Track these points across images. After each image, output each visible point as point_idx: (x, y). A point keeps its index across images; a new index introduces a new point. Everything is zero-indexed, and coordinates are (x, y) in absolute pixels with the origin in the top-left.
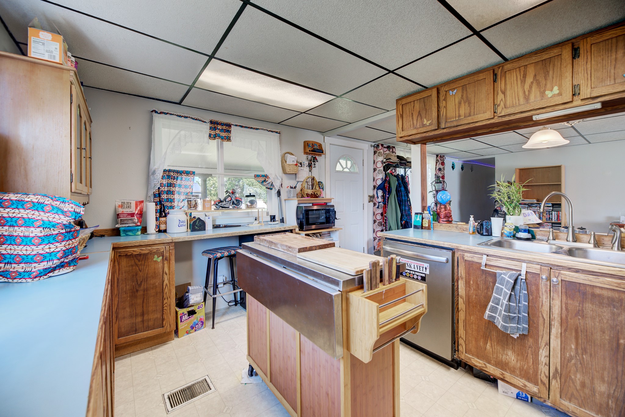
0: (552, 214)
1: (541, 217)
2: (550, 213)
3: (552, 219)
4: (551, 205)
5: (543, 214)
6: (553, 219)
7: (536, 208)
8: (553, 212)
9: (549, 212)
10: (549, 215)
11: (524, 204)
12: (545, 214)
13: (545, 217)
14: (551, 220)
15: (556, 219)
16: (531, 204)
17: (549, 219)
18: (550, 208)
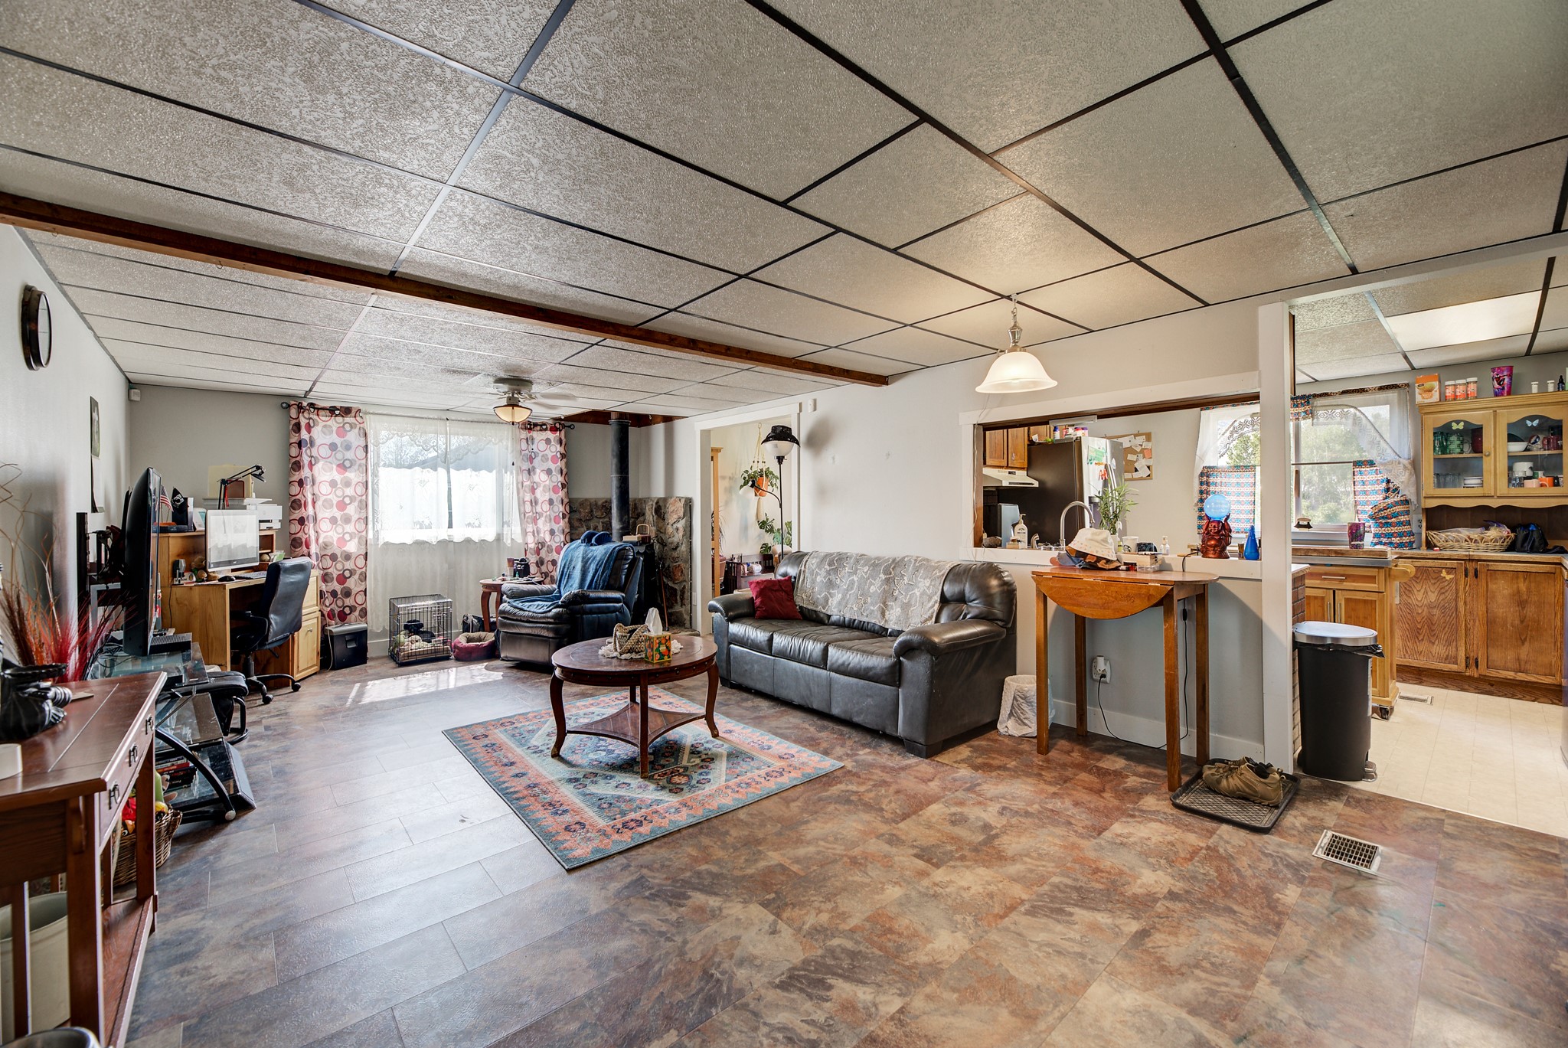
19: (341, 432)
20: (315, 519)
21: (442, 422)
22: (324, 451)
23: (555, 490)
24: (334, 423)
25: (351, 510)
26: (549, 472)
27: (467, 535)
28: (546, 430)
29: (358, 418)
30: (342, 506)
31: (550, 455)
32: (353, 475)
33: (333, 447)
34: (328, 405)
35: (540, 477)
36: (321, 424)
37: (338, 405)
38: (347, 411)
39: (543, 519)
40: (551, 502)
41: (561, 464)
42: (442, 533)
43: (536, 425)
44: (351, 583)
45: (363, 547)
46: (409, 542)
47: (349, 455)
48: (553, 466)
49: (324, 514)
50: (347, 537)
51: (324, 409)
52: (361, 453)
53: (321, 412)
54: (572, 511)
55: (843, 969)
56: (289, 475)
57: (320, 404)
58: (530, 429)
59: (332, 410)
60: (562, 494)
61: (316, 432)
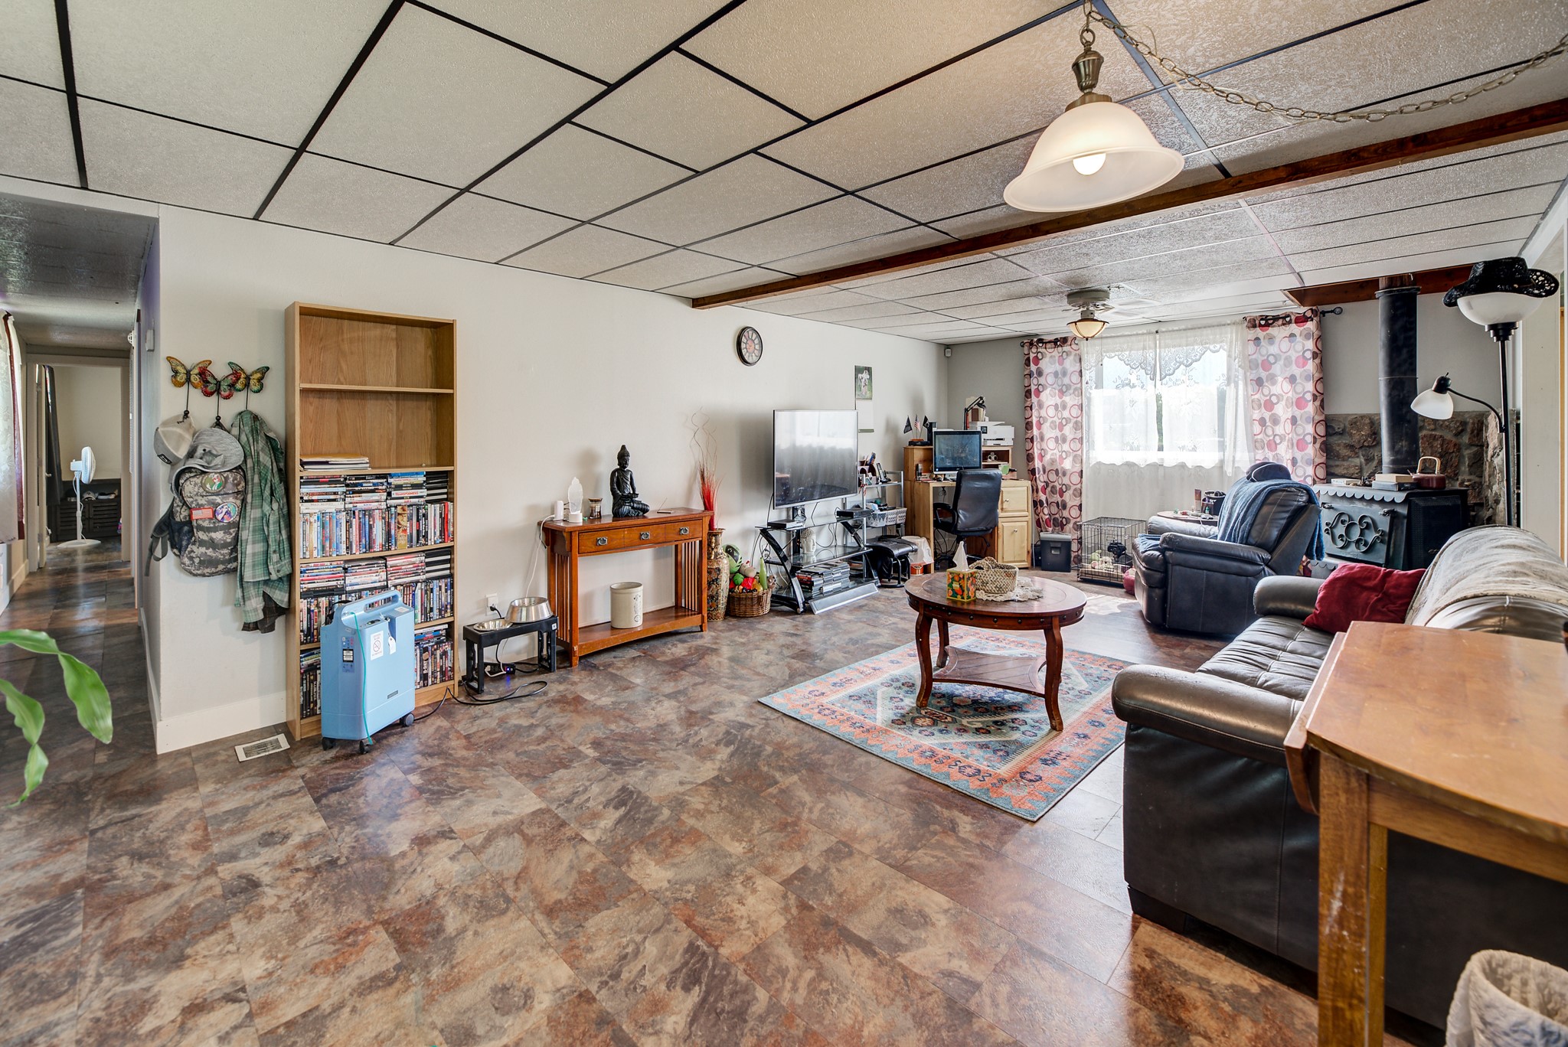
0: (425, 516)
1: (393, 532)
2: (422, 511)
3: (426, 537)
4: (421, 479)
5: (400, 518)
6: (431, 535)
7: (375, 496)
8: (431, 508)
9: (418, 507)
10: (418, 520)
11: (330, 483)
12: (405, 519)
13: (405, 531)
14: (422, 541)
15: (438, 533)
16: (358, 477)
17: (418, 539)
18: (419, 492)
19: (1061, 361)
20: (1042, 439)
21: (1151, 337)
22: (1051, 379)
23: (1300, 403)
24: (1056, 352)
25: (1068, 430)
26: (1292, 379)
27: (1180, 460)
28: (1290, 322)
29: (1074, 346)
30: (1061, 427)
31: (1294, 355)
32: (1069, 400)
33: (1056, 374)
34: (1052, 338)
35: (1281, 388)
36: (1049, 355)
37: (1058, 336)
38: (1064, 340)
39: (1285, 443)
40: (1294, 420)
41: (1311, 366)
42: (1153, 457)
43: (1276, 318)
44: (1067, 496)
45: (1078, 465)
46: (1118, 463)
47: (1066, 381)
48: (1297, 371)
49: (1049, 432)
50: (1064, 455)
51: (1050, 342)
52: (1075, 378)
53: (1048, 345)
54: (1330, 431)
55: (716, 1001)
56: (1026, 401)
57: (1047, 338)
58: (1267, 325)
59: (1055, 342)
60: (1310, 408)
61: (1043, 364)
